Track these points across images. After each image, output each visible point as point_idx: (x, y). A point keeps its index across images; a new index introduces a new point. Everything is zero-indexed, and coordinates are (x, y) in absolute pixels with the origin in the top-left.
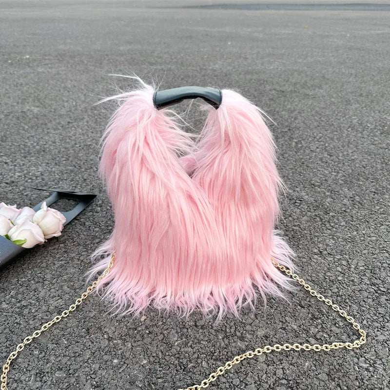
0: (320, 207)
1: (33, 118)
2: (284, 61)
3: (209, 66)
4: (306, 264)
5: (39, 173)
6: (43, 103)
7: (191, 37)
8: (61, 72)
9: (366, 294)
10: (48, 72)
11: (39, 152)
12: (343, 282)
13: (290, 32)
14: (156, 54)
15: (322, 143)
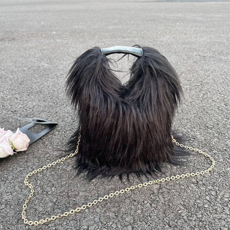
0: (208, 145)
1: (42, 70)
2: (211, 36)
3: (160, 39)
4: (183, 191)
5: (33, 106)
6: (52, 61)
7: (154, 20)
8: (69, 42)
9: (223, 223)
10: (62, 42)
11: (37, 92)
12: (208, 210)
13: (221, 16)
14: (129, 31)
15: (223, 95)
